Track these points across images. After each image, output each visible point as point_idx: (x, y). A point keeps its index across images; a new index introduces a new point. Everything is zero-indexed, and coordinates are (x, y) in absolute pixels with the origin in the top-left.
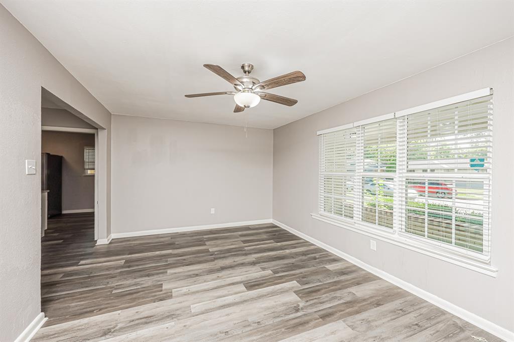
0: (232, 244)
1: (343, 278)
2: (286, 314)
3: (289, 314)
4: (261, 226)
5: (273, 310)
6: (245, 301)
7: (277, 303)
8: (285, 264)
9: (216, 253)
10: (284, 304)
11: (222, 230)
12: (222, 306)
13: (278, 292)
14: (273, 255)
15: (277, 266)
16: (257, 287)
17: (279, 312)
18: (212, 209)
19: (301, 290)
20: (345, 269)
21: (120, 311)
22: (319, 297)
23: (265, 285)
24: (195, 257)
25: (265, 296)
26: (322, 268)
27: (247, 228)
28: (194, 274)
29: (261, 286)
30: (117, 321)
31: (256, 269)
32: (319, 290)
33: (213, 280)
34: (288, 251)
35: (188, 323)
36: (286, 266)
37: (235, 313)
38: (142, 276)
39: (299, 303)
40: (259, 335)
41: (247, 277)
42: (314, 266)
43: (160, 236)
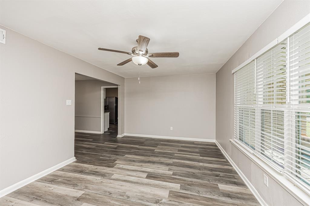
0: (171, 150)
1: (223, 199)
2: (147, 201)
3: (149, 202)
4: (203, 143)
5: (143, 195)
6: (137, 183)
7: (151, 192)
8: (187, 172)
9: (156, 153)
10: (154, 195)
11: (175, 141)
12: (124, 180)
13: (160, 187)
14: (187, 164)
15: (181, 171)
16: (153, 178)
17: (145, 198)
18: (171, 127)
19: (176, 192)
20: (235, 193)
21: (93, 166)
22: (183, 202)
23: (159, 179)
24: (144, 152)
25: (151, 185)
26: (214, 184)
27: (193, 143)
28: (133, 160)
29: (156, 179)
30: (88, 169)
31: (165, 168)
32: (188, 198)
33: (138, 166)
34: (201, 164)
35: (104, 181)
36: (187, 173)
37: (126, 186)
38: (114, 154)
39: (163, 199)
40: (120, 203)
41: (155, 171)
42: (209, 180)
43: (143, 138)
